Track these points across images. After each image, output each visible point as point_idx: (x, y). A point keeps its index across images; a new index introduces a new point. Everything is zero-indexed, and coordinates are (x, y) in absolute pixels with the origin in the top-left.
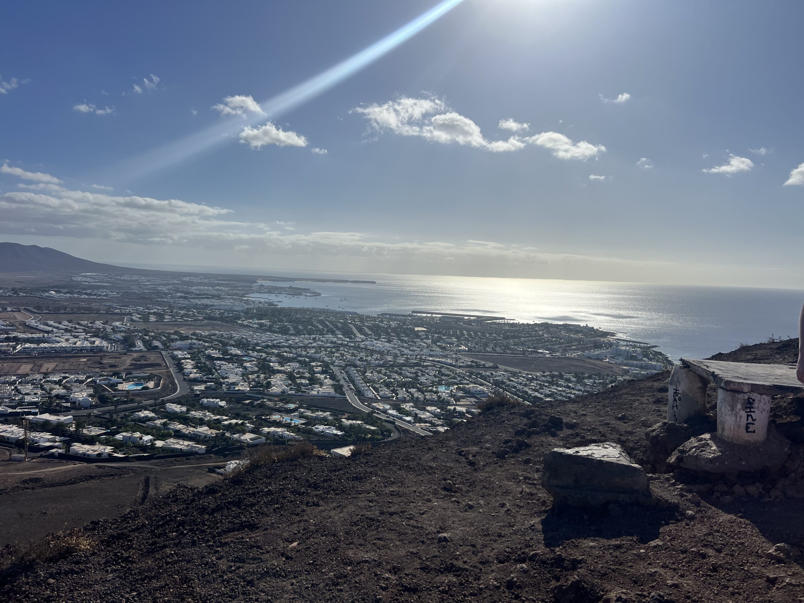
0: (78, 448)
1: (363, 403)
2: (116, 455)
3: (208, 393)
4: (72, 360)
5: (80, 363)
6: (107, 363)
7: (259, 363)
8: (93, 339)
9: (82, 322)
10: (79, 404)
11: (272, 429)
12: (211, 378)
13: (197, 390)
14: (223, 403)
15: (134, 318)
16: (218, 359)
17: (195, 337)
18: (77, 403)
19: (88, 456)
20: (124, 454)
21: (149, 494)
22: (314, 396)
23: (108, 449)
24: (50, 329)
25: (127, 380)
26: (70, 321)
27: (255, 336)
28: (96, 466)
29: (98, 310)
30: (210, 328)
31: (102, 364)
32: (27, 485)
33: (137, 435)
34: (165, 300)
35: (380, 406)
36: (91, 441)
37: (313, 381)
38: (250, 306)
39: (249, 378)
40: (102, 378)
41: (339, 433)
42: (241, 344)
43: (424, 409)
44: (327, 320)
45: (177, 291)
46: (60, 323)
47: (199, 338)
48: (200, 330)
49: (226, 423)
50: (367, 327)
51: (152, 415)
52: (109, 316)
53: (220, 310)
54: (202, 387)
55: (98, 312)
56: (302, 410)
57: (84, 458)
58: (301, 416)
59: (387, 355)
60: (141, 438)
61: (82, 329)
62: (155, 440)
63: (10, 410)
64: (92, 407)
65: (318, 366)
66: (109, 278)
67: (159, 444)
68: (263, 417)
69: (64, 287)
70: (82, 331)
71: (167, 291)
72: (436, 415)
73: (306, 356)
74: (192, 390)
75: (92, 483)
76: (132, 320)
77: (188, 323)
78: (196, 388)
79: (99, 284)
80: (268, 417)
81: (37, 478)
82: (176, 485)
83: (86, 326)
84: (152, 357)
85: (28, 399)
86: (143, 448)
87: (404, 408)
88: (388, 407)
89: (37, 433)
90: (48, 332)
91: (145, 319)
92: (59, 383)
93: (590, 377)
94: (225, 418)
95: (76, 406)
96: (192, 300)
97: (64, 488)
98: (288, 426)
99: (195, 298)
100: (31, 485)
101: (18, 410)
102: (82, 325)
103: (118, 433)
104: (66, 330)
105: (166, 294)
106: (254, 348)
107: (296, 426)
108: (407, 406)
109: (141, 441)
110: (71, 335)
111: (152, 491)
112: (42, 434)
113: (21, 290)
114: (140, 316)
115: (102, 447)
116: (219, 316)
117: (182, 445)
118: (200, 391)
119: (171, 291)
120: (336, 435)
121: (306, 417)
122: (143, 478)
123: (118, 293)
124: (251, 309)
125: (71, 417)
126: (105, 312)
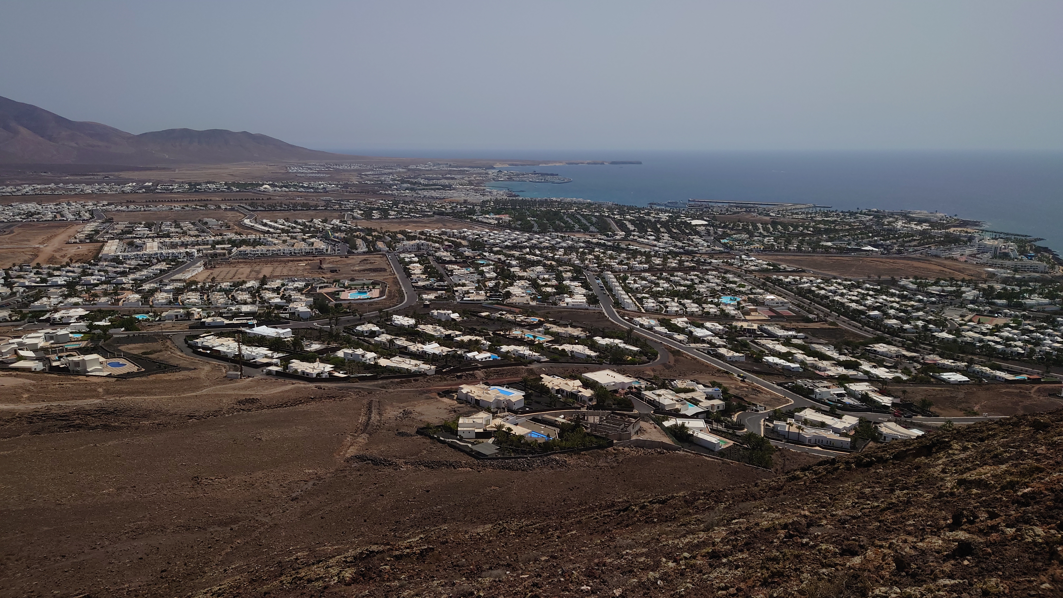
0: (297, 365)
1: (623, 317)
2: (336, 374)
3: (438, 303)
4: (290, 264)
5: (299, 268)
6: (327, 268)
7: (497, 268)
8: (312, 240)
9: (300, 221)
10: (298, 315)
11: (512, 348)
12: (442, 286)
13: (426, 300)
14: (455, 316)
15: (355, 214)
16: (450, 262)
17: (423, 237)
18: (296, 315)
19: (308, 375)
20: (345, 374)
21: (371, 421)
22: (564, 308)
23: (328, 368)
24: (266, 229)
25: (350, 288)
26: (287, 220)
27: (492, 234)
28: (316, 387)
29: (317, 206)
30: (440, 225)
31: (322, 269)
32: (243, 407)
33: (360, 351)
34: (390, 192)
35: (645, 321)
36: (309, 358)
37: (562, 290)
38: (486, 198)
39: (485, 286)
40: (322, 285)
41: (593, 354)
42: (477, 245)
43: (702, 326)
44: (579, 213)
45: (403, 182)
46: (276, 222)
47: (429, 238)
48: (429, 227)
49: (458, 339)
50: (630, 221)
51: (376, 328)
52: (327, 213)
53: (453, 203)
54: (432, 296)
55: (316, 208)
56: (548, 325)
57: (305, 377)
58: (547, 332)
59: (655, 256)
60: (363, 356)
61: (300, 229)
62: (379, 358)
63: (226, 322)
64: (312, 318)
65: (567, 271)
66: (327, 168)
67: (383, 362)
68: (502, 333)
69: (278, 180)
70: (299, 230)
71: (391, 182)
72: (716, 334)
73: (553, 259)
74: (421, 299)
75: (312, 406)
76: (354, 218)
77: (415, 219)
78: (425, 296)
79: (317, 175)
80: (507, 333)
81: (253, 399)
82: (401, 410)
83: (304, 224)
84: (377, 260)
85: (245, 308)
86: (367, 367)
87: (675, 325)
88: (653, 322)
89: (254, 348)
90: (264, 232)
91: (368, 215)
92: (277, 290)
93: (936, 284)
94: (457, 333)
95: (295, 316)
96: (420, 192)
97: (281, 410)
98: (530, 344)
99: (424, 189)
100: (248, 406)
101: (234, 321)
102: (299, 224)
103: (339, 349)
104: (283, 231)
105: (390, 186)
106: (491, 248)
107: (540, 345)
108: (680, 322)
109: (364, 359)
110: (288, 236)
111: (375, 417)
112: (259, 349)
113: (234, 184)
114: (362, 212)
115: (322, 365)
116: (450, 211)
117: (408, 364)
118: (430, 300)
119: (396, 182)
120: (589, 356)
121: (552, 334)
122: (365, 401)
123: (337, 185)
124: (487, 201)
125: (289, 330)
126: (323, 208)
